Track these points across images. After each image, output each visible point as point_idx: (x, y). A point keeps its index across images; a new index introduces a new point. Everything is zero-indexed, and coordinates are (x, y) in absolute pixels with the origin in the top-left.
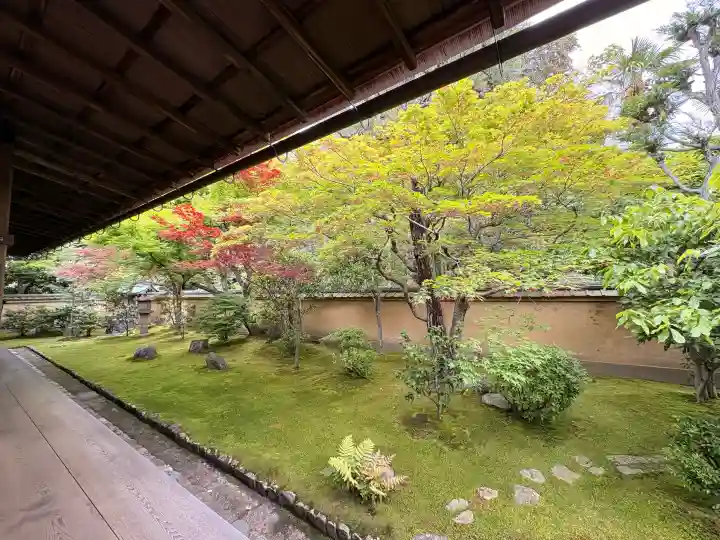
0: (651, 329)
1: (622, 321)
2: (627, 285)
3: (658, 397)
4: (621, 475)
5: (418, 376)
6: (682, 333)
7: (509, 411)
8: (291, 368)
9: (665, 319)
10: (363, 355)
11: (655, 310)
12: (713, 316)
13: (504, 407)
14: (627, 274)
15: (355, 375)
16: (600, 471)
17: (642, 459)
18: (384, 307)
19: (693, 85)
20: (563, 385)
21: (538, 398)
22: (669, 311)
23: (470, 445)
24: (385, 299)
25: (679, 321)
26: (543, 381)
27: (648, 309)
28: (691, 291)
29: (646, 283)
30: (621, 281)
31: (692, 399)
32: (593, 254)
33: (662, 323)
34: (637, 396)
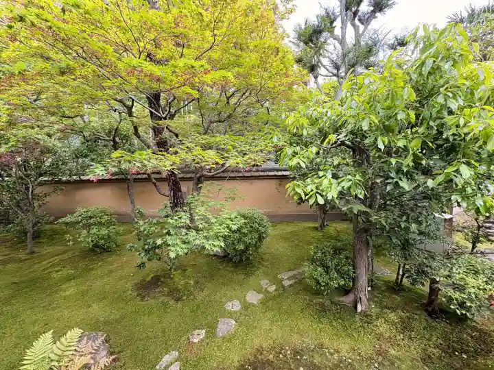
0: (306, 195)
1: (289, 190)
2: (294, 162)
3: (303, 230)
4: (283, 287)
5: (146, 247)
6: (322, 196)
7: (225, 257)
8: (22, 255)
9: (313, 187)
10: (104, 231)
11: (309, 180)
12: (339, 183)
13: (222, 255)
14: (295, 154)
15: (100, 250)
16: (274, 288)
17: (295, 272)
18: (137, 188)
19: (335, 29)
20: (256, 236)
21: (241, 247)
22: (316, 181)
23: (191, 294)
24: (136, 180)
25: (321, 188)
26: (245, 235)
27: (304, 181)
28: (327, 167)
29: (305, 160)
30: (290, 159)
31: (316, 229)
32: (275, 140)
33: (312, 190)
34: (295, 232)
